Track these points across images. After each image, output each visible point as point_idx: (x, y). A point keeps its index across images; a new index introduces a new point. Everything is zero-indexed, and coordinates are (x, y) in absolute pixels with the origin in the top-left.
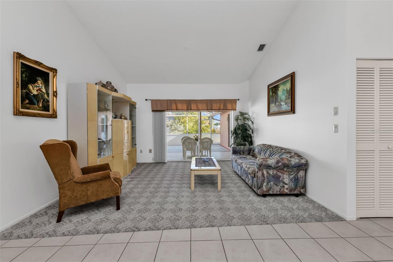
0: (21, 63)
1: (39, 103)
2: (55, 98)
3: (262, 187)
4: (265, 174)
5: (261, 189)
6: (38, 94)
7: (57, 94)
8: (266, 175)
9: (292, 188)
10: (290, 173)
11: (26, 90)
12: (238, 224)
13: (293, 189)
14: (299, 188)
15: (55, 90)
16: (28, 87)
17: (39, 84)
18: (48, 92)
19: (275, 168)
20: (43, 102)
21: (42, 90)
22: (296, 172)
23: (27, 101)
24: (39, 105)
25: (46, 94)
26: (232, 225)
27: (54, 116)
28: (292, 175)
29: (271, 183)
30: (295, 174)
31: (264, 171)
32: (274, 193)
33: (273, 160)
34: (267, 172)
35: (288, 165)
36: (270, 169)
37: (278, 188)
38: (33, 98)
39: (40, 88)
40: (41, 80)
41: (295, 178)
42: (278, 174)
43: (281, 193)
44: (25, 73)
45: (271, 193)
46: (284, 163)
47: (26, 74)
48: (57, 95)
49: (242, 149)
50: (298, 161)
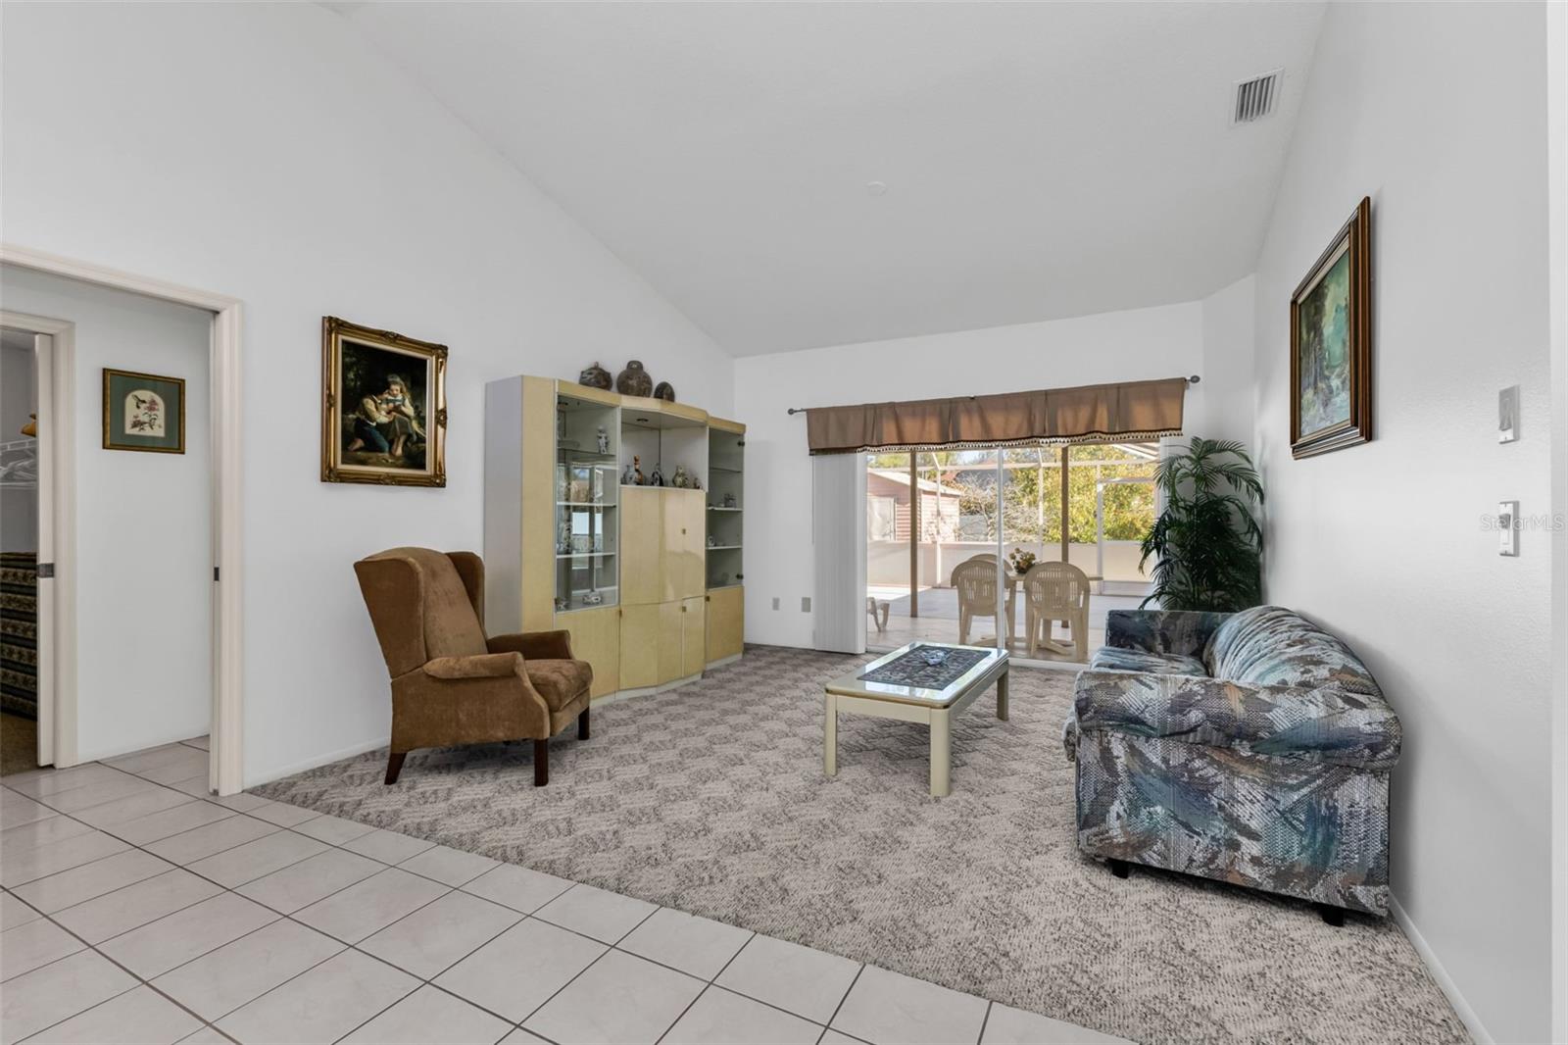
0: (344, 342)
1: (395, 447)
2: (440, 430)
3: (1104, 821)
4: (1118, 758)
5: (1095, 830)
6: (390, 423)
7: (445, 418)
8: (1122, 760)
9: (1293, 865)
10: (1273, 776)
11: (357, 413)
12: (840, 949)
13: (1296, 870)
14: (1338, 877)
15: (441, 406)
16: (363, 405)
17: (395, 392)
18: (422, 415)
19: (1176, 734)
20: (405, 443)
21: (403, 408)
22: (1319, 776)
23: (360, 443)
24: (393, 451)
25: (415, 418)
26: (812, 945)
27: (437, 481)
28: (1293, 788)
29: (1156, 813)
30: (1313, 785)
31: (1113, 739)
32: (1172, 867)
33: (1156, 691)
34: (1131, 747)
35: (1251, 730)
36: (1148, 737)
37: (1198, 843)
38: (377, 434)
39: (397, 403)
40: (402, 383)
41: (1312, 813)
42: (1198, 770)
43: (1217, 876)
44: (355, 369)
45: (1155, 864)
46: (1219, 716)
47: (358, 371)
48: (448, 421)
49: (1160, 626)
50: (1322, 714)
